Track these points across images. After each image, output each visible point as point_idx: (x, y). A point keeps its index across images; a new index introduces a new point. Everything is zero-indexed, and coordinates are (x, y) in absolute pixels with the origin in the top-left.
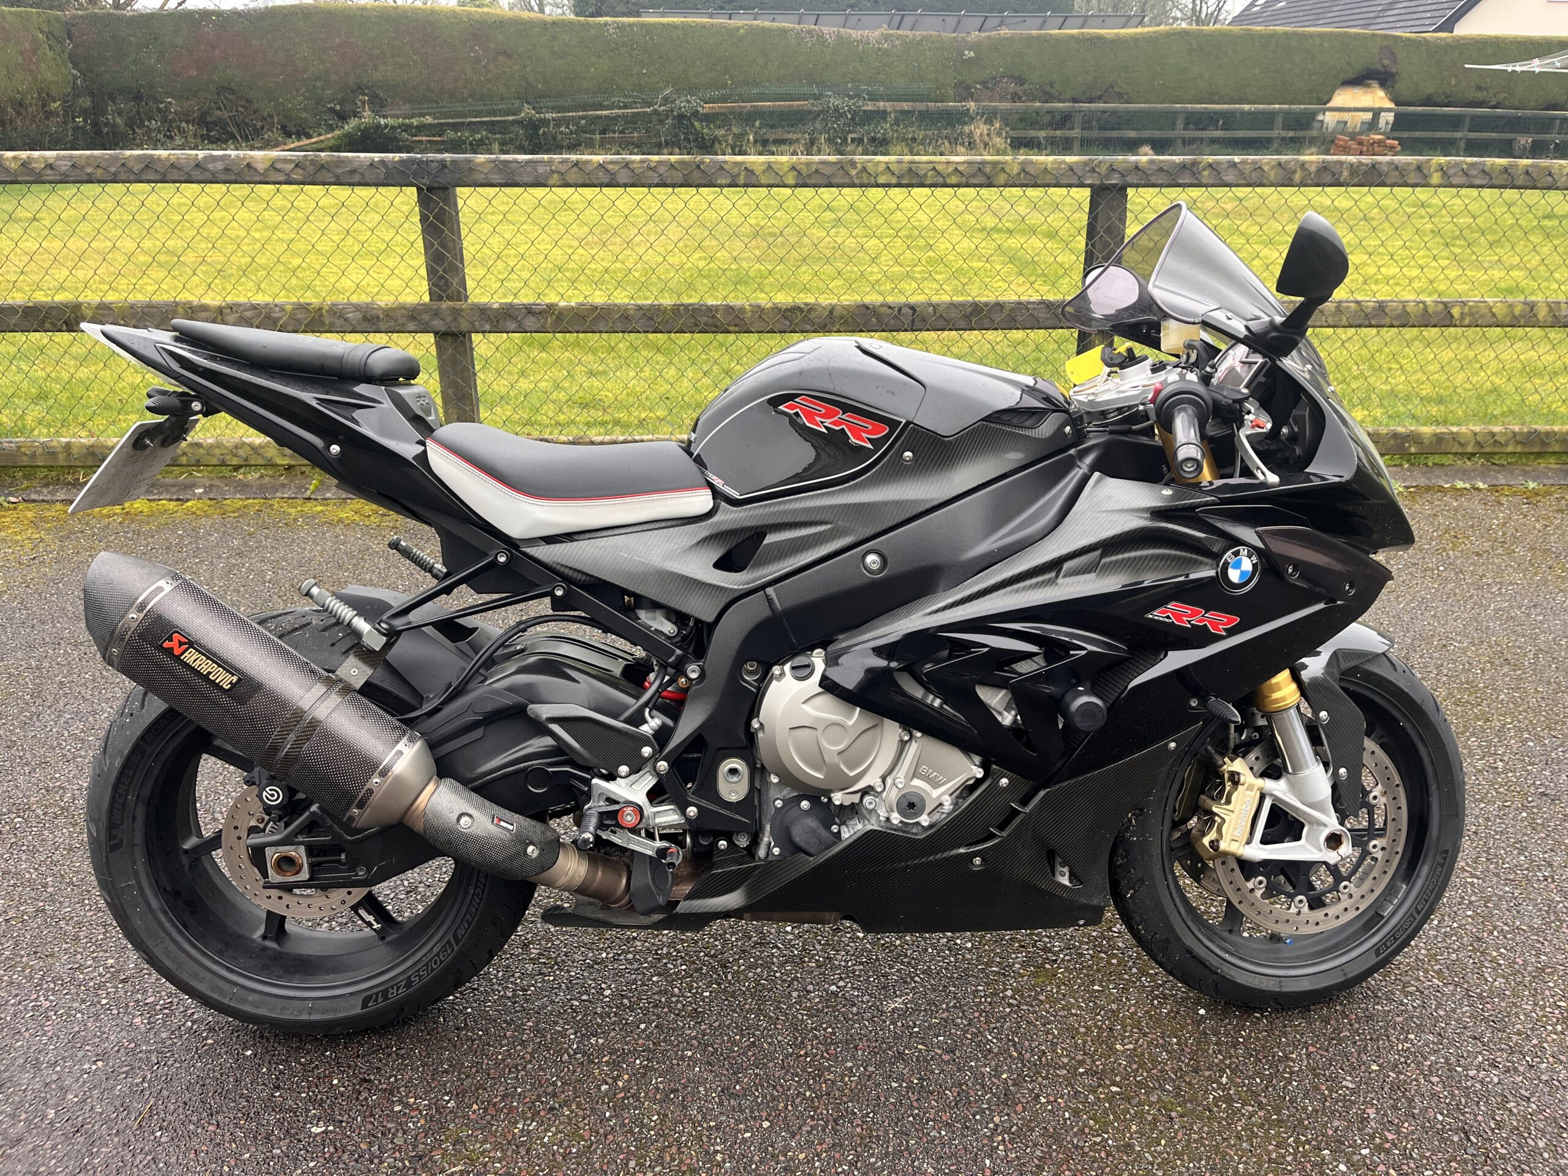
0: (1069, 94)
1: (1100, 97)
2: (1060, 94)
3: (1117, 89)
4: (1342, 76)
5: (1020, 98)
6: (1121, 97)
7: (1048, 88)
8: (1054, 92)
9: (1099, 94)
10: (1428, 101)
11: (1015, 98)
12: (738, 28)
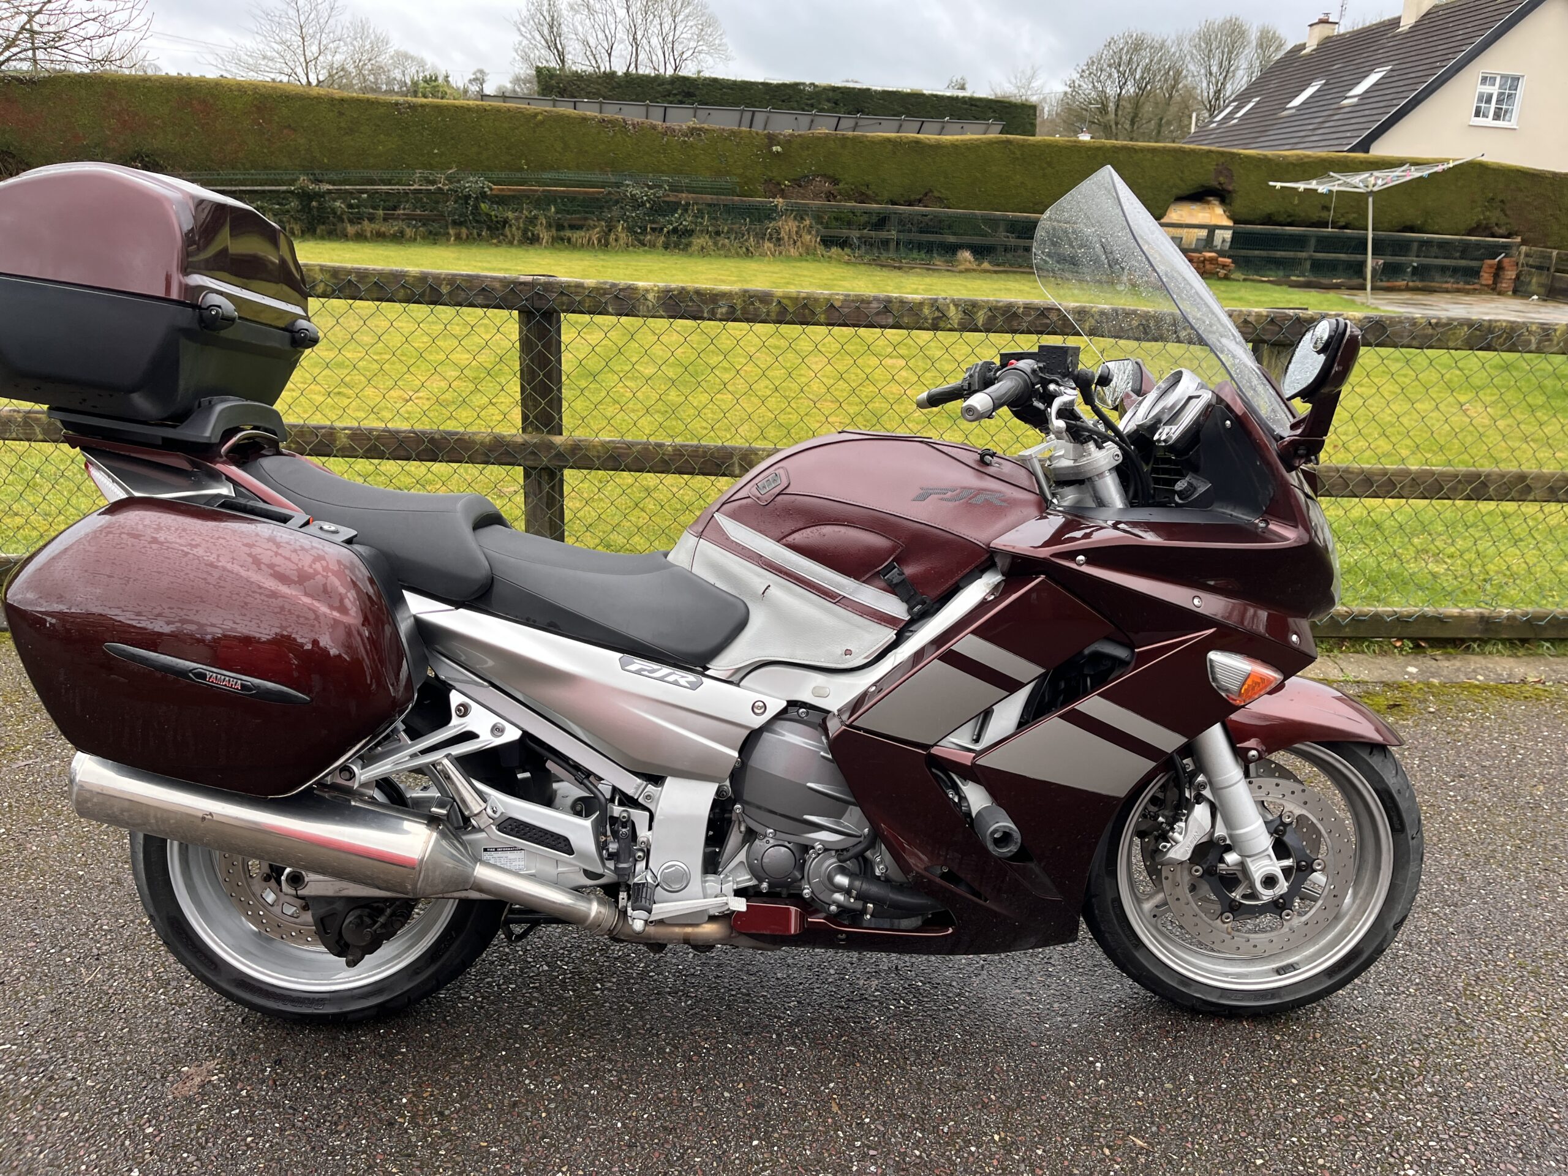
0: (886, 195)
1: (920, 201)
2: (877, 195)
3: (936, 194)
4: (1176, 192)
5: (835, 197)
6: (940, 201)
7: (864, 189)
8: (870, 193)
9: (918, 197)
10: (1269, 220)
11: (830, 196)
12: (536, 115)
